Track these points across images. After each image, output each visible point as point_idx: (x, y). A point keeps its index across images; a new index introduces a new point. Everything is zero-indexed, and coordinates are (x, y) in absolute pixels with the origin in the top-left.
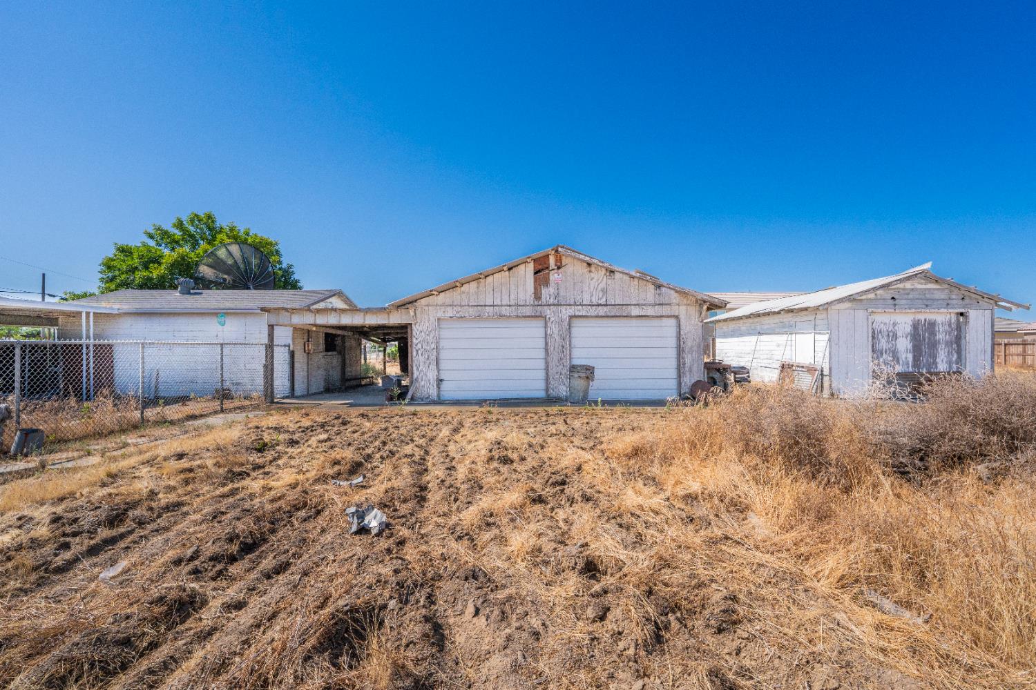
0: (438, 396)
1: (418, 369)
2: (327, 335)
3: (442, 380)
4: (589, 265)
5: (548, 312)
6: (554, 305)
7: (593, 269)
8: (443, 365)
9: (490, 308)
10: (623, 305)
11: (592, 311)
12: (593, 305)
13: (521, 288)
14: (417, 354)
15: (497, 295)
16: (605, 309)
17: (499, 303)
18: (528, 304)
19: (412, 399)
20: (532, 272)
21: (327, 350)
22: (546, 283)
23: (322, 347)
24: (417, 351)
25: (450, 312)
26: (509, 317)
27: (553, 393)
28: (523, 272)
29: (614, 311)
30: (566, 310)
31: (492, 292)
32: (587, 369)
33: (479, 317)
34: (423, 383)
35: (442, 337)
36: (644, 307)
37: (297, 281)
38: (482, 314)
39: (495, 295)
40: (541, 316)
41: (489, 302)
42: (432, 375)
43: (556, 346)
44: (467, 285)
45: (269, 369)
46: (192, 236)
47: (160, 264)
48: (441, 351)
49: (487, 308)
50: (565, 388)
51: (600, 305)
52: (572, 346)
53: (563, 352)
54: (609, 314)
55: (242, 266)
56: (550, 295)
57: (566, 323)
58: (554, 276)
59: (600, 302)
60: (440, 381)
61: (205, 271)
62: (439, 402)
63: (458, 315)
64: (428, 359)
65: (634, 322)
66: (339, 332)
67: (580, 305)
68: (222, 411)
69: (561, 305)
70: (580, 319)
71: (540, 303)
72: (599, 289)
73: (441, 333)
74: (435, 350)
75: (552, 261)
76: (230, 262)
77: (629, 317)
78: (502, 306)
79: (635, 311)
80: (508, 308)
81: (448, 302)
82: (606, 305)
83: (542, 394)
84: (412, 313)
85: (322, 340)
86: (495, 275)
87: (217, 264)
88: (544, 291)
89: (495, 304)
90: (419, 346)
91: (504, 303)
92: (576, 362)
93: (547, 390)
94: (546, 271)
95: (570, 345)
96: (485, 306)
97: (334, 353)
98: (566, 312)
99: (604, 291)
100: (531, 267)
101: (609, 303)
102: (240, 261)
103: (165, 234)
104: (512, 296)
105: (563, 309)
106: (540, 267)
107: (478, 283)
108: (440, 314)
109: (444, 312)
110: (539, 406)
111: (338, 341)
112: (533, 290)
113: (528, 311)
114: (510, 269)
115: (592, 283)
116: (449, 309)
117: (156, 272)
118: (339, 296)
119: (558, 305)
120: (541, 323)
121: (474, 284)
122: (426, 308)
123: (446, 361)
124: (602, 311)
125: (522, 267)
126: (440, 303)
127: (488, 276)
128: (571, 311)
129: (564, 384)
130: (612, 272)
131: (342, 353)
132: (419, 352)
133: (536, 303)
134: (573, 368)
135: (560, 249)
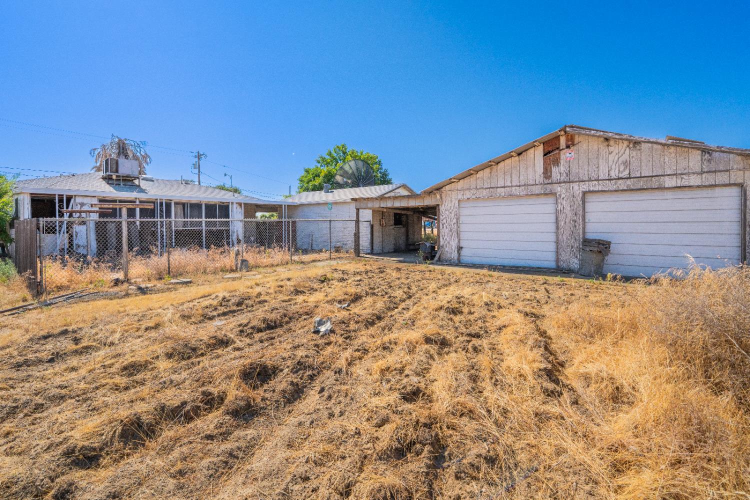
0: (459, 259)
1: (443, 239)
2: (395, 214)
3: (462, 248)
4: (607, 139)
5: (558, 189)
6: (565, 182)
7: (612, 142)
8: (463, 236)
9: (501, 189)
10: (652, 176)
11: (611, 186)
12: (612, 180)
13: (530, 169)
14: (443, 227)
15: (508, 178)
16: (629, 182)
17: (510, 185)
18: (537, 182)
19: (439, 260)
20: (542, 154)
21: (395, 224)
22: (557, 162)
23: (392, 222)
24: (443, 225)
25: (468, 195)
26: (519, 196)
27: (564, 265)
28: (532, 156)
29: (641, 184)
30: (579, 186)
31: (503, 176)
32: (599, 244)
33: (490, 198)
34: (447, 249)
35: (461, 214)
36: (684, 176)
37: (391, 180)
38: (493, 195)
39: (506, 177)
40: (551, 194)
41: (500, 184)
42: (454, 244)
43: (567, 221)
44: (482, 172)
45: (357, 236)
46: (335, 159)
47: (319, 176)
48: (461, 225)
49: (498, 189)
50: (576, 261)
51: (622, 178)
52: (587, 221)
53: (575, 226)
54: (632, 187)
55: (356, 174)
56: (561, 173)
57: (579, 199)
58: (565, 155)
59: (621, 176)
60: (460, 249)
61: (339, 178)
62: (459, 263)
63: (474, 197)
64: (451, 231)
65: (669, 195)
66: (403, 212)
67: (596, 180)
68: (330, 259)
69: (573, 182)
70: (597, 195)
71: (550, 181)
72: (620, 161)
73: (461, 211)
74: (456, 225)
75: (563, 141)
76: (350, 172)
77: (661, 188)
78: (512, 186)
79: (669, 182)
80: (517, 188)
81: (466, 186)
82: (630, 178)
83: (553, 265)
84: (438, 197)
85: (392, 218)
86: (507, 161)
87: (345, 174)
88: (555, 171)
89: (506, 185)
90: (445, 221)
91: (514, 184)
92: (590, 236)
93: (557, 260)
94: (557, 152)
95: (584, 219)
96: (497, 188)
97: (400, 226)
98: (578, 189)
99: (626, 164)
100: (540, 151)
101: (632, 176)
102: (355, 171)
103: (324, 159)
104: (522, 178)
105: (576, 186)
106: (550, 149)
107: (491, 169)
108: (460, 197)
109: (463, 195)
110: (540, 275)
111: (404, 219)
112: (542, 171)
113: (537, 190)
114: (519, 154)
115: (611, 157)
116: (467, 192)
117: (318, 181)
118: (404, 188)
119: (569, 182)
120: (551, 200)
121: (487, 170)
122: (450, 192)
123: (466, 233)
124: (622, 185)
125: (532, 151)
126: (459, 188)
127: (499, 162)
128: (585, 187)
129: (576, 257)
130: (637, 143)
131: (406, 226)
132: (444, 226)
133: (547, 181)
134: (586, 242)
135: (568, 129)
